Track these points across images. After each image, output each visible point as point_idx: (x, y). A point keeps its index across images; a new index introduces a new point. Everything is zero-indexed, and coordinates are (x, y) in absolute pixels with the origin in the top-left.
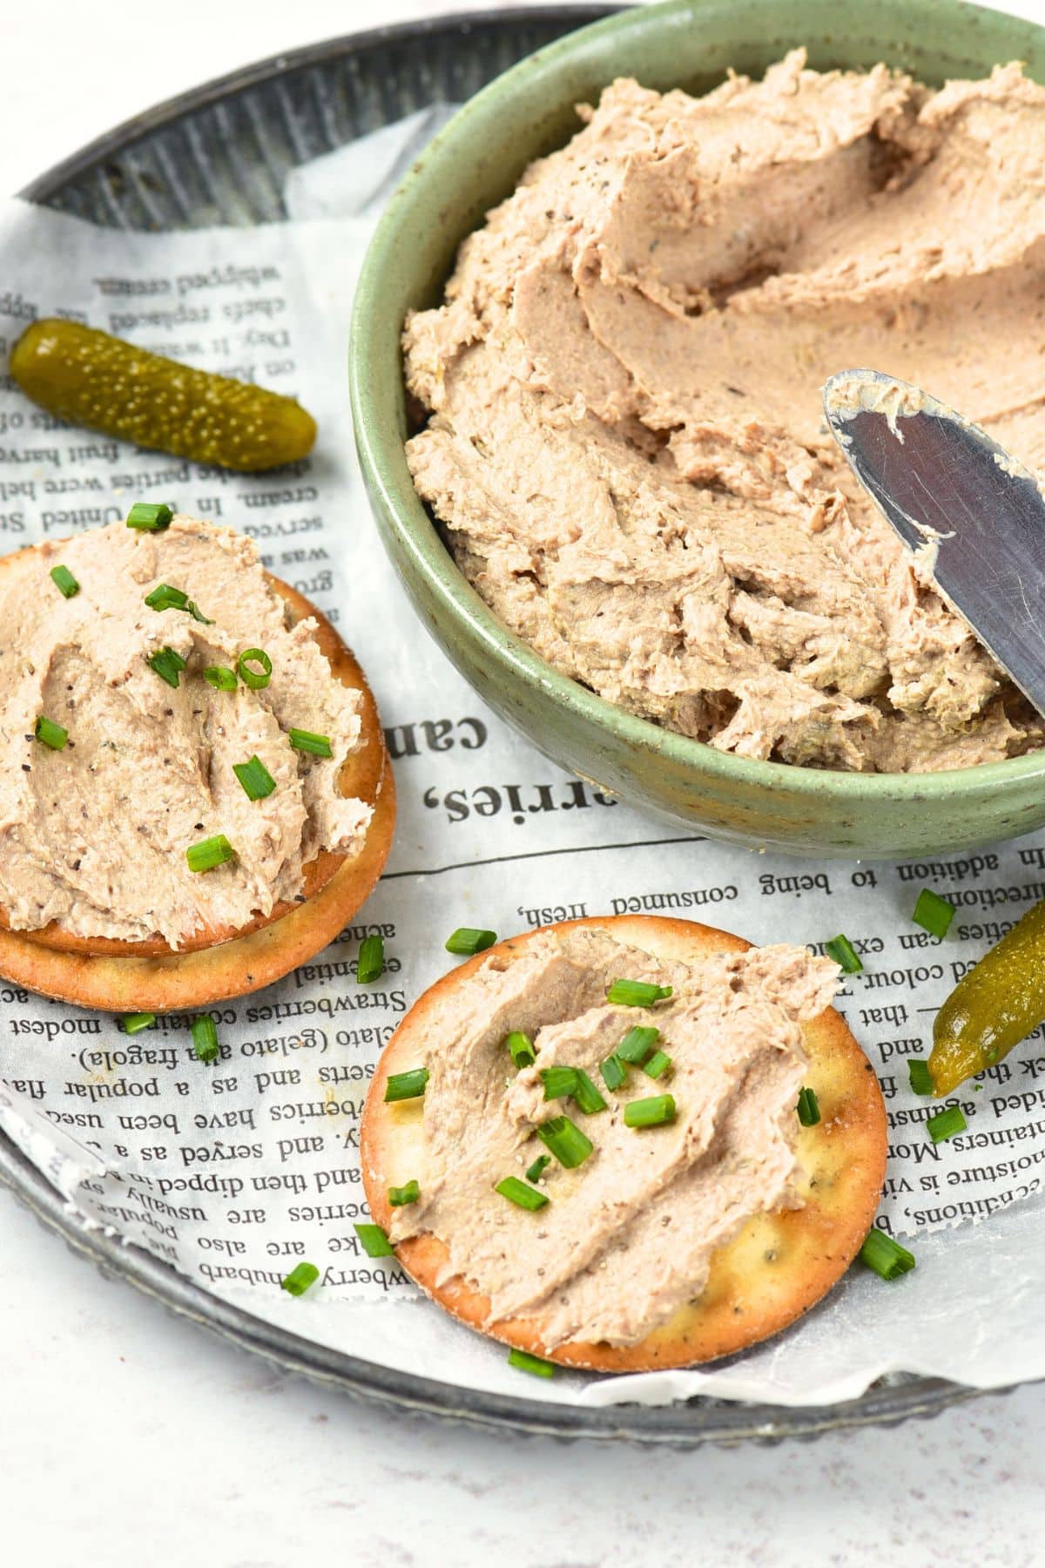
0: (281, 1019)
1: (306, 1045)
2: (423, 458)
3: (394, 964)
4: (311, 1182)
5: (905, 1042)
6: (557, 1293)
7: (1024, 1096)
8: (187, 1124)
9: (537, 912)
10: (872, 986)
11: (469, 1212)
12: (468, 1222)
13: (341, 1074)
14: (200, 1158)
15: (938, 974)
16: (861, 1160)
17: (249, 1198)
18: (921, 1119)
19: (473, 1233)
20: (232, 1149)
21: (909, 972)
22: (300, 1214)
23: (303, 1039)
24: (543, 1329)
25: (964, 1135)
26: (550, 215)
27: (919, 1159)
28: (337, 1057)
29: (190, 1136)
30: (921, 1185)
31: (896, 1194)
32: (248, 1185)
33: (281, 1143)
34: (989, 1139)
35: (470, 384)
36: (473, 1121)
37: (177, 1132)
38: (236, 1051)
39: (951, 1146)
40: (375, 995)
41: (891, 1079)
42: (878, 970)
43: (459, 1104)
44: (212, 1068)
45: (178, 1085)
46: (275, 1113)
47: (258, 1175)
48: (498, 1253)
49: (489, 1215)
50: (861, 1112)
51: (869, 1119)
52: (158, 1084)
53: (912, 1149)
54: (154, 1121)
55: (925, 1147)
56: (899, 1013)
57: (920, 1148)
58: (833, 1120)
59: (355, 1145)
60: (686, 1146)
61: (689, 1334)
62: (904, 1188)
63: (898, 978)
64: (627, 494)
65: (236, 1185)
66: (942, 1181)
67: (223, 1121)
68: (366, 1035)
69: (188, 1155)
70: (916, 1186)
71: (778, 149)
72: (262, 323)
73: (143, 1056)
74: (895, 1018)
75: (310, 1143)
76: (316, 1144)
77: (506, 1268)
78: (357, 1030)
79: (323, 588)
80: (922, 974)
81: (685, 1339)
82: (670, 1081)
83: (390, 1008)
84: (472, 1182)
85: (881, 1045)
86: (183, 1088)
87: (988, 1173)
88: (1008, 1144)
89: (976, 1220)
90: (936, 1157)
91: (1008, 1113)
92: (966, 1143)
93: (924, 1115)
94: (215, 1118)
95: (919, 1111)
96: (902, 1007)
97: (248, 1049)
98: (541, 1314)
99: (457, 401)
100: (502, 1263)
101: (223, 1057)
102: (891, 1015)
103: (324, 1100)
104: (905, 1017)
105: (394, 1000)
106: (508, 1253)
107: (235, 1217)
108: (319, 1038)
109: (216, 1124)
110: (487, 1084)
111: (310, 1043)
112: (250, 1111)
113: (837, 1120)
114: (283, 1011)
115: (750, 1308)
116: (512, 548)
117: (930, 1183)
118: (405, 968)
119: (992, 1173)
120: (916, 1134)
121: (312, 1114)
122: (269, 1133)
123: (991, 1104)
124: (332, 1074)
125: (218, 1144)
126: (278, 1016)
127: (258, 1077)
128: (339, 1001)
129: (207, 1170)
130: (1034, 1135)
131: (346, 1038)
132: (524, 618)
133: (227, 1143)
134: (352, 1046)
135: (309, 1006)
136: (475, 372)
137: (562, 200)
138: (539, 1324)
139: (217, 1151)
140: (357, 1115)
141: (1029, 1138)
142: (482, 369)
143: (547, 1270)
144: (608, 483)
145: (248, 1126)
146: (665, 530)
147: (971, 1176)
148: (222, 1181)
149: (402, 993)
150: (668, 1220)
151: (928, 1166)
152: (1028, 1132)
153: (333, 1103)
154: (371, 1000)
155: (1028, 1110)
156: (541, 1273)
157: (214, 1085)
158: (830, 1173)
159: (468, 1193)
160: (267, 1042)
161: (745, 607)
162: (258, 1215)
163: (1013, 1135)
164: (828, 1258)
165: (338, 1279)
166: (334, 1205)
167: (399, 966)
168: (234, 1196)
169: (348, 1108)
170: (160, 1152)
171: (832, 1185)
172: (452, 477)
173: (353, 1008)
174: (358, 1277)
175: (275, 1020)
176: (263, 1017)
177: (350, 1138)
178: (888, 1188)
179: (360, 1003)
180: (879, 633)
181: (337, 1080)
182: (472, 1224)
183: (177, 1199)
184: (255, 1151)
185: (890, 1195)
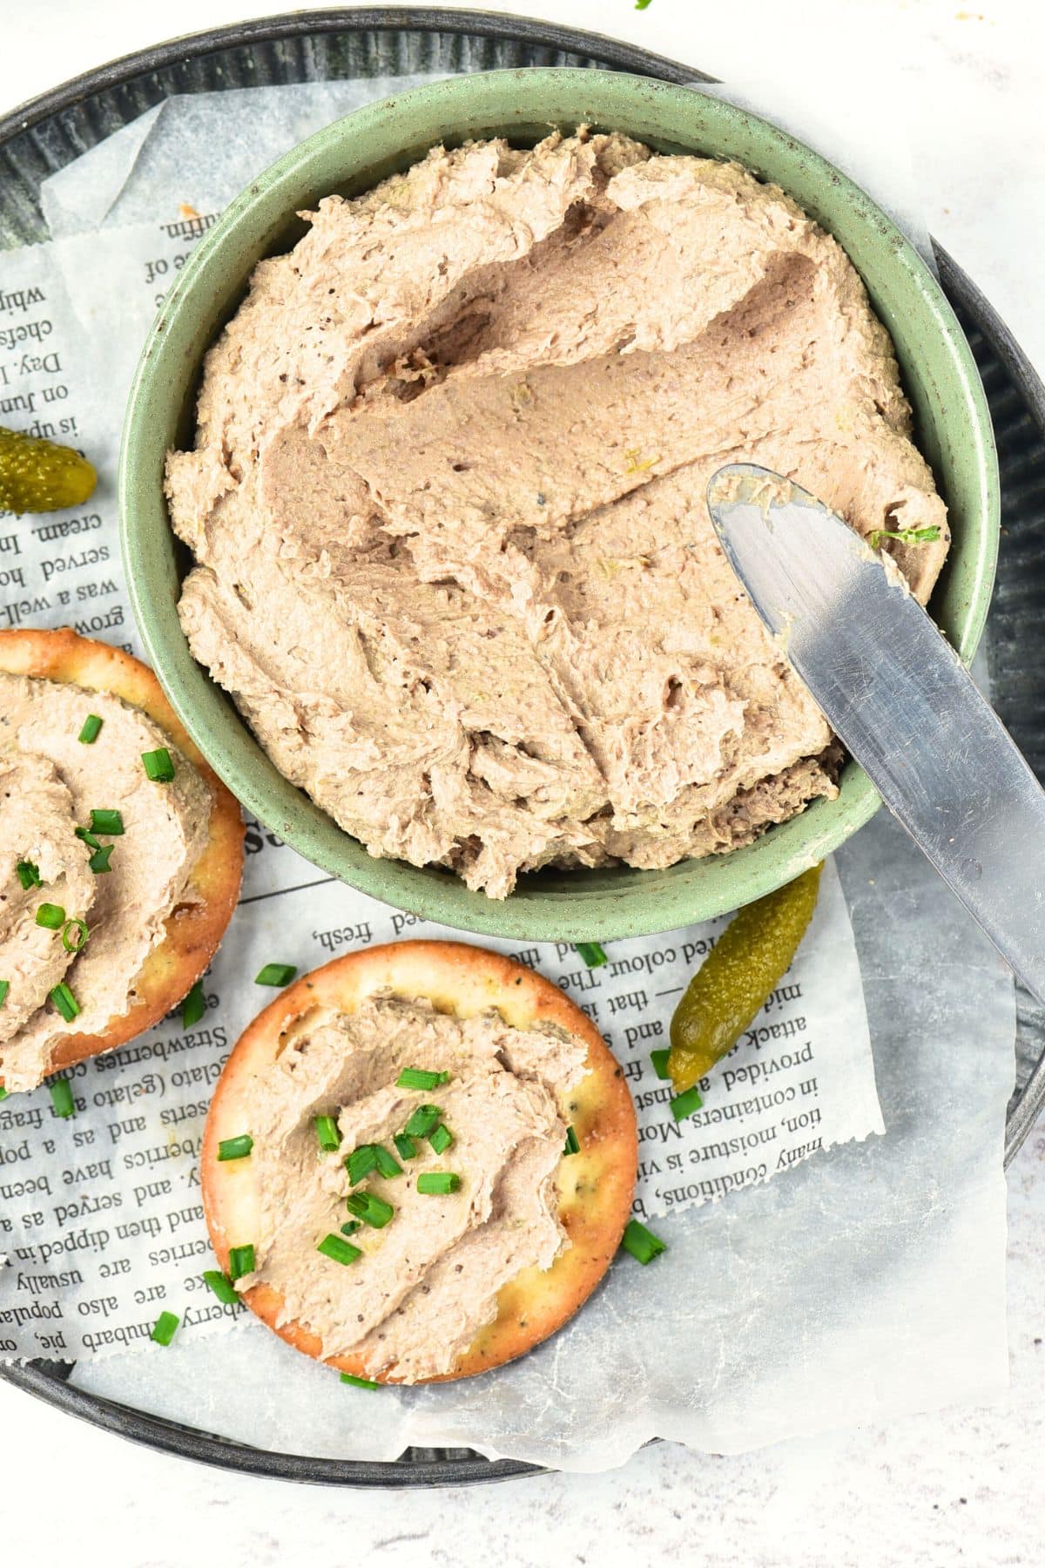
0: (124, 1067)
1: (147, 1091)
2: (194, 622)
3: (213, 1000)
4: (165, 1224)
5: (647, 1026)
6: (375, 1334)
7: (750, 1068)
8: (56, 1183)
9: (328, 934)
10: (616, 974)
11: (298, 1262)
12: (297, 1270)
13: (179, 1115)
14: (71, 1214)
15: (671, 957)
16: (616, 1167)
17: (117, 1248)
18: (665, 1100)
19: (302, 1280)
20: (96, 1200)
21: (647, 957)
22: (159, 1258)
23: (144, 1086)
24: (367, 1360)
25: (701, 1111)
26: (283, 378)
27: (665, 1139)
28: (175, 1098)
29: (62, 1194)
30: (668, 1165)
31: (648, 1177)
32: (113, 1234)
33: (136, 1190)
34: (724, 1114)
35: (227, 530)
36: (294, 1185)
37: (49, 1193)
38: (89, 1102)
39: (690, 1121)
40: (200, 1034)
41: (637, 1063)
42: (620, 958)
43: (280, 1172)
44: (71, 1122)
45: (46, 1144)
46: (129, 1162)
47: (121, 1223)
48: (324, 1299)
49: (314, 1263)
50: (613, 1121)
51: (621, 1127)
52: (29, 1146)
53: (658, 1129)
54: (30, 1185)
55: (670, 1126)
56: (641, 999)
57: (665, 1127)
58: (591, 1134)
59: (198, 1183)
60: (470, 1220)
61: (485, 1348)
62: (654, 1170)
63: (638, 964)
64: (374, 634)
65: (104, 1237)
66: (685, 1159)
67: (86, 1173)
68: (196, 1074)
69: (63, 1214)
70: (664, 1166)
71: (482, 254)
72: (34, 348)
73: (13, 1120)
74: (638, 1003)
75: (160, 1187)
76: (165, 1186)
77: (331, 1311)
78: (188, 1070)
79: (116, 623)
80: (658, 959)
81: (482, 1353)
82: (453, 1149)
83: (214, 1045)
84: (297, 1240)
85: (627, 1031)
86: (49, 1146)
87: (723, 1150)
88: (738, 1118)
89: (715, 1199)
90: (679, 1135)
91: (736, 1086)
92: (704, 1119)
93: (667, 1096)
94: (79, 1172)
95: (663, 1091)
96: (643, 992)
97: (100, 1099)
98: (363, 1350)
99: (218, 548)
100: (328, 1307)
101: (80, 1109)
102: (634, 1001)
103: (168, 1143)
104: (646, 1002)
105: (216, 1036)
106: (333, 1300)
107: (105, 1271)
108: (157, 1082)
109: (80, 1177)
110: (302, 1154)
111: (151, 1089)
112: (107, 1162)
113: (595, 1135)
114: (125, 1059)
115: (533, 1319)
116: (280, 706)
117: (674, 1161)
118: (223, 1002)
119: (725, 1149)
120: (660, 1114)
121: (159, 1159)
122: (126, 1180)
123: (723, 1078)
124: (171, 1116)
125: (85, 1197)
126: (121, 1064)
127: (110, 1127)
128: (171, 1044)
129: (76, 1225)
130: (759, 1110)
131: (180, 1079)
132: (295, 767)
133: (91, 1197)
134: (185, 1086)
135: (146, 1052)
136: (231, 519)
137: (293, 362)
138: (363, 1358)
139: (84, 1205)
140: (197, 1153)
141: (755, 1114)
142: (237, 517)
143: (365, 1316)
144: (356, 625)
145: (107, 1176)
146: (410, 682)
147: (709, 1153)
148: (92, 1235)
149: (222, 1029)
150: (460, 1268)
151: (673, 1145)
152: (754, 1106)
153: (176, 1145)
154: (197, 1040)
155: (754, 1083)
156: (361, 1319)
157: (75, 1139)
158: (591, 1180)
159: (295, 1249)
160: (115, 1091)
161: (484, 764)
162: (124, 1265)
163: (742, 1108)
164: (595, 1260)
165: (195, 1318)
166: (185, 1242)
167: (218, 1001)
168: (103, 1248)
169: (188, 1147)
170: (38, 1218)
171: (593, 1190)
172: (221, 643)
173: (182, 1048)
174: (211, 1314)
175: (118, 1068)
176: (108, 1066)
177: (192, 1177)
178: (641, 1173)
179: (188, 1043)
180: (600, 783)
181: (176, 1121)
182: (301, 1272)
183: (58, 1264)
184: (115, 1200)
185: (642, 1179)
